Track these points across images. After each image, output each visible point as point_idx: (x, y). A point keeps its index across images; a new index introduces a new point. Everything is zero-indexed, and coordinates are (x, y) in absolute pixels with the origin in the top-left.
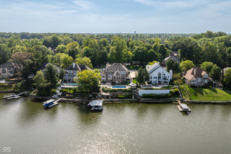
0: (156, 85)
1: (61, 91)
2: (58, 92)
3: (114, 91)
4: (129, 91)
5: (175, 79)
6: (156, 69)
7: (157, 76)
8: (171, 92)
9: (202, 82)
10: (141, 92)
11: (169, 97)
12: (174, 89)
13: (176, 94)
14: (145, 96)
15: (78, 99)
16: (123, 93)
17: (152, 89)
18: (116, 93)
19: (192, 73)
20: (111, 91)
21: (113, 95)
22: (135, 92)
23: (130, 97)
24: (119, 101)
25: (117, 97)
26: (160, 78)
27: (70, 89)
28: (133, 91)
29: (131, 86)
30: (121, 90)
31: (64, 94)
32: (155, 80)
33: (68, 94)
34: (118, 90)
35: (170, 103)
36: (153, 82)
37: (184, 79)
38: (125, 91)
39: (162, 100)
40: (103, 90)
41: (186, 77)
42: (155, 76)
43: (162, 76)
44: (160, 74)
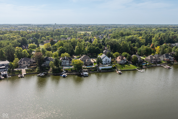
0: (105, 64)
1: (65, 70)
2: (63, 71)
3: (89, 68)
4: (95, 68)
5: (113, 61)
6: (104, 57)
7: (105, 61)
8: (112, 67)
9: (124, 62)
10: (101, 68)
11: (112, 69)
12: (113, 65)
13: (115, 68)
14: (102, 69)
15: (74, 73)
16: (93, 69)
17: (105, 66)
18: (90, 69)
19: (120, 58)
20: (87, 69)
21: (89, 70)
22: (98, 68)
23: (96, 70)
24: (92, 72)
25: (91, 71)
26: (106, 61)
27: (68, 69)
28: (97, 68)
29: (96, 66)
30: (92, 68)
31: (67, 71)
32: (104, 62)
33: (69, 71)
34: (91, 68)
35: (113, 71)
36: (103, 64)
37: (116, 61)
38: (94, 68)
39: (109, 71)
40: (83, 68)
41: (117, 60)
42: (104, 61)
43: (107, 60)
44: (106, 60)
